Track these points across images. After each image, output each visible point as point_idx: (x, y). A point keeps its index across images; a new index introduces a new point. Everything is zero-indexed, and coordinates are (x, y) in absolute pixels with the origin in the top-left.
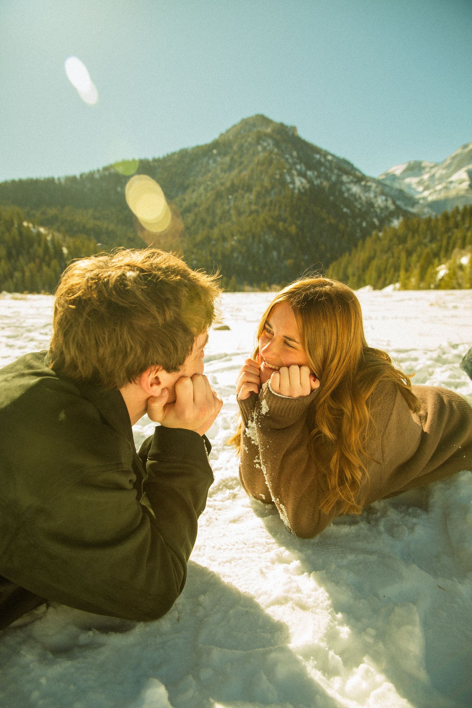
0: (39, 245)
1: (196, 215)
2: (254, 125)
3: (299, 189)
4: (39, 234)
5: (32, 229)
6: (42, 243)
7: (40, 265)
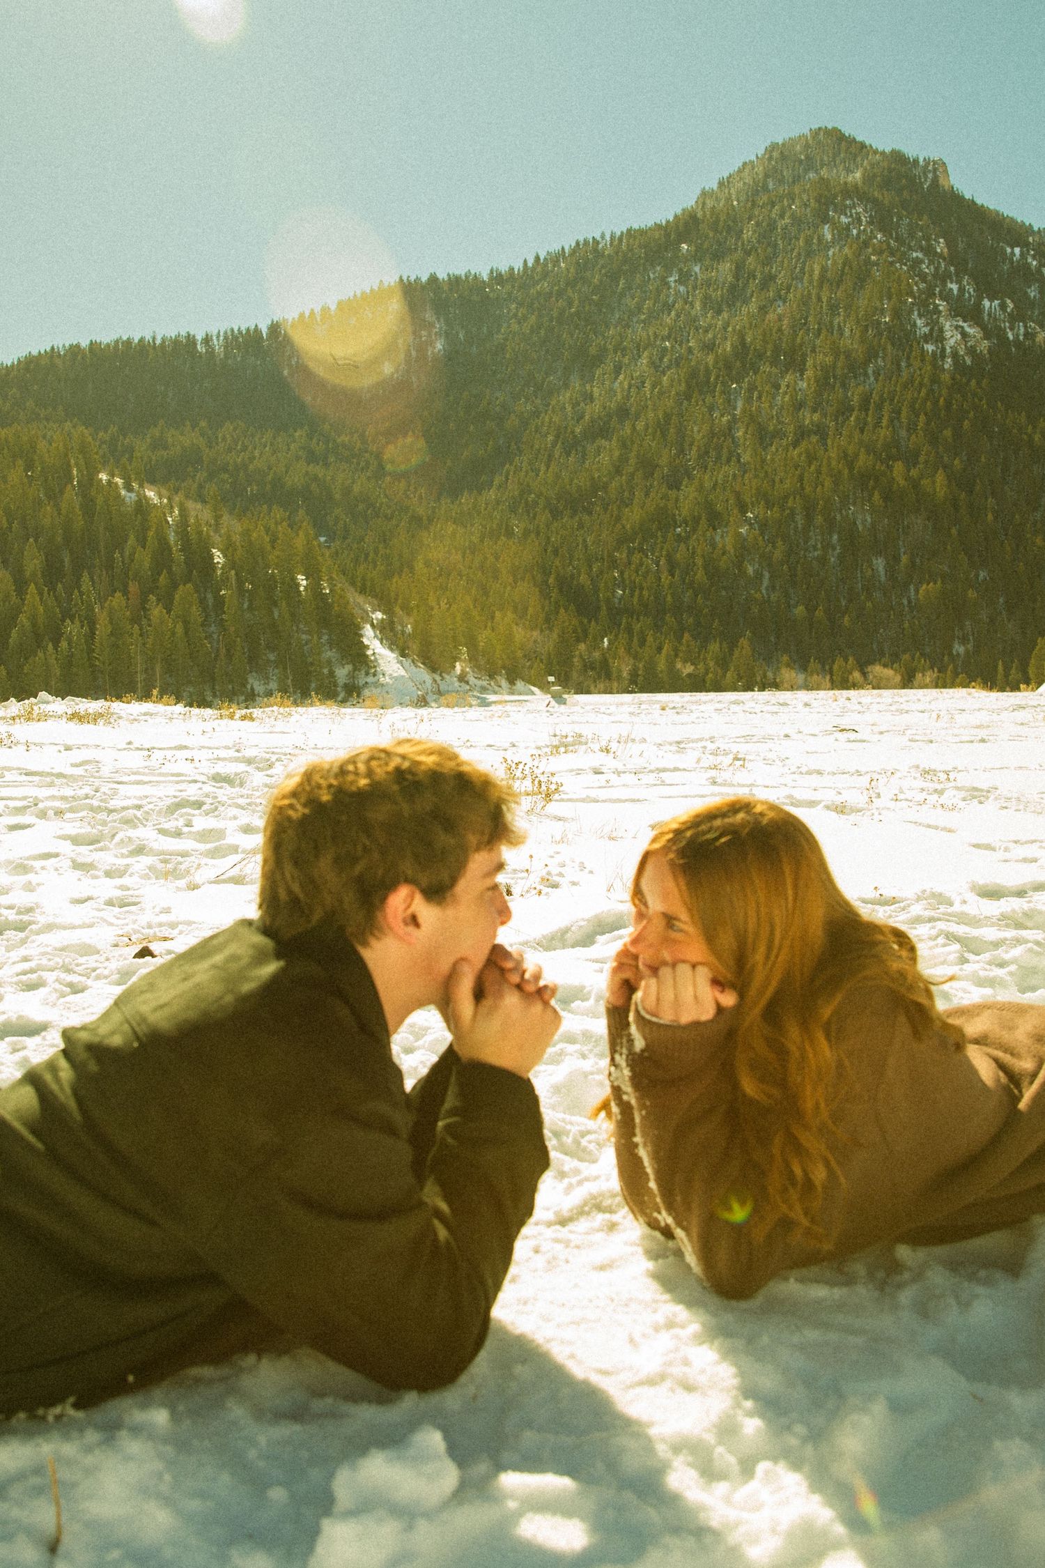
0: (143, 542)
1: (624, 445)
2: (809, 164)
3: (955, 355)
4: (142, 507)
5: (123, 492)
6: (151, 533)
7: (144, 601)
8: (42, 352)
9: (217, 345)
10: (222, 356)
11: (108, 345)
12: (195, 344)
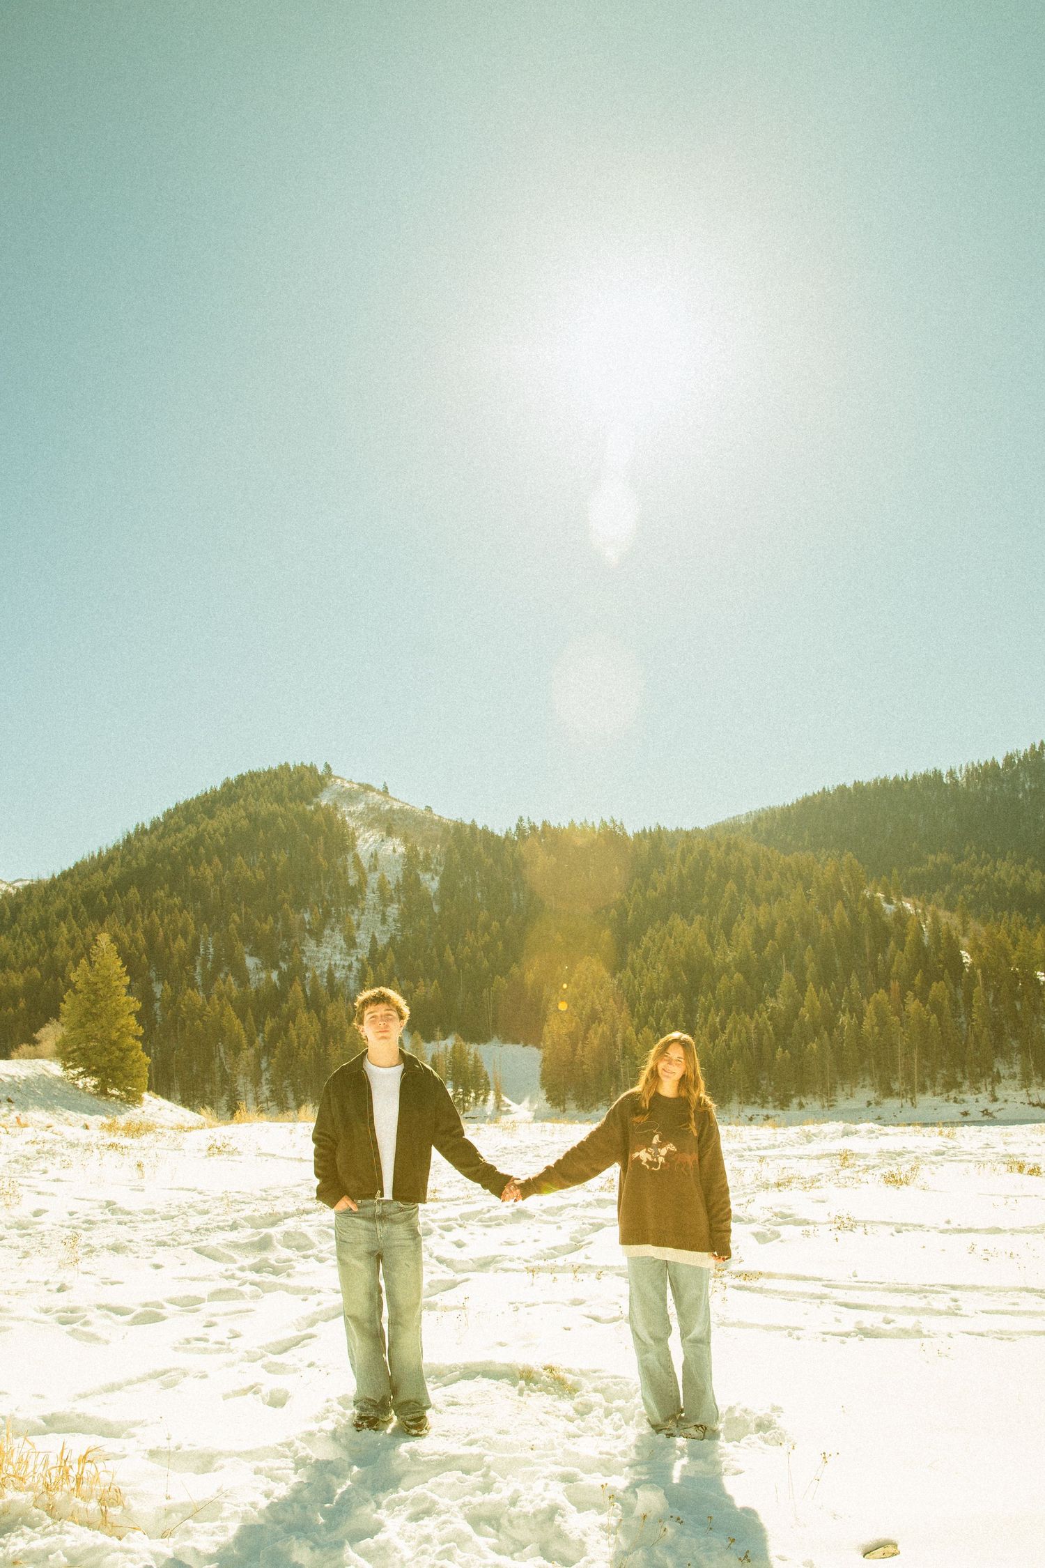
0: (901, 945)
4: (901, 917)
5: (884, 905)
6: (909, 939)
7: (903, 996)
8: (816, 793)
9: (960, 777)
10: (965, 785)
11: (869, 783)
12: (941, 777)
